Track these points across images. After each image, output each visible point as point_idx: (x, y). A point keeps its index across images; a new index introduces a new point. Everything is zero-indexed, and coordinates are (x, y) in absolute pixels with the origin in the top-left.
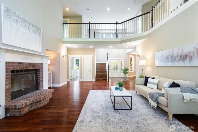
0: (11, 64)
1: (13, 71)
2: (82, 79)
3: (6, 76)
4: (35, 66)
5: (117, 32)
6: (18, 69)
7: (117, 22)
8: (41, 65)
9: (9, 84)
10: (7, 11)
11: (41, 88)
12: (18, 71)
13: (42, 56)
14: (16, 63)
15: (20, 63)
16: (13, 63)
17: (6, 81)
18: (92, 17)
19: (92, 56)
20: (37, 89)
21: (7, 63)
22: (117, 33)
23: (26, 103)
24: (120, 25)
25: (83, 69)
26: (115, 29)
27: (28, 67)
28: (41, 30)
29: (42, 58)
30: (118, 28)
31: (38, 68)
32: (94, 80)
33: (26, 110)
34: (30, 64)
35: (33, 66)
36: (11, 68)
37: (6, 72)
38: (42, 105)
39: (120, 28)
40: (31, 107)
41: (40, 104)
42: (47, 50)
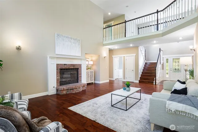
0: (59, 65)
1: (61, 69)
2: (125, 79)
3: (57, 71)
4: (75, 66)
5: (158, 22)
6: (64, 68)
7: (158, 10)
8: (80, 65)
9: (58, 76)
10: (58, 35)
11: (80, 82)
12: (64, 69)
13: (81, 59)
14: (62, 64)
15: (65, 64)
16: (60, 64)
17: (57, 74)
18: (135, 12)
19: (135, 55)
20: (78, 82)
21: (57, 64)
22: (158, 25)
23: (63, 88)
24: (162, 12)
25: (125, 69)
26: (155, 20)
27: (70, 66)
28: (80, 41)
29: (81, 61)
30: (159, 18)
31: (77, 68)
32: (138, 82)
33: (65, 92)
34: (71, 65)
35: (73, 66)
36: (60, 67)
37: (57, 69)
38: (74, 92)
39: (162, 17)
40: (68, 91)
41: (73, 91)
42: (86, 54)
